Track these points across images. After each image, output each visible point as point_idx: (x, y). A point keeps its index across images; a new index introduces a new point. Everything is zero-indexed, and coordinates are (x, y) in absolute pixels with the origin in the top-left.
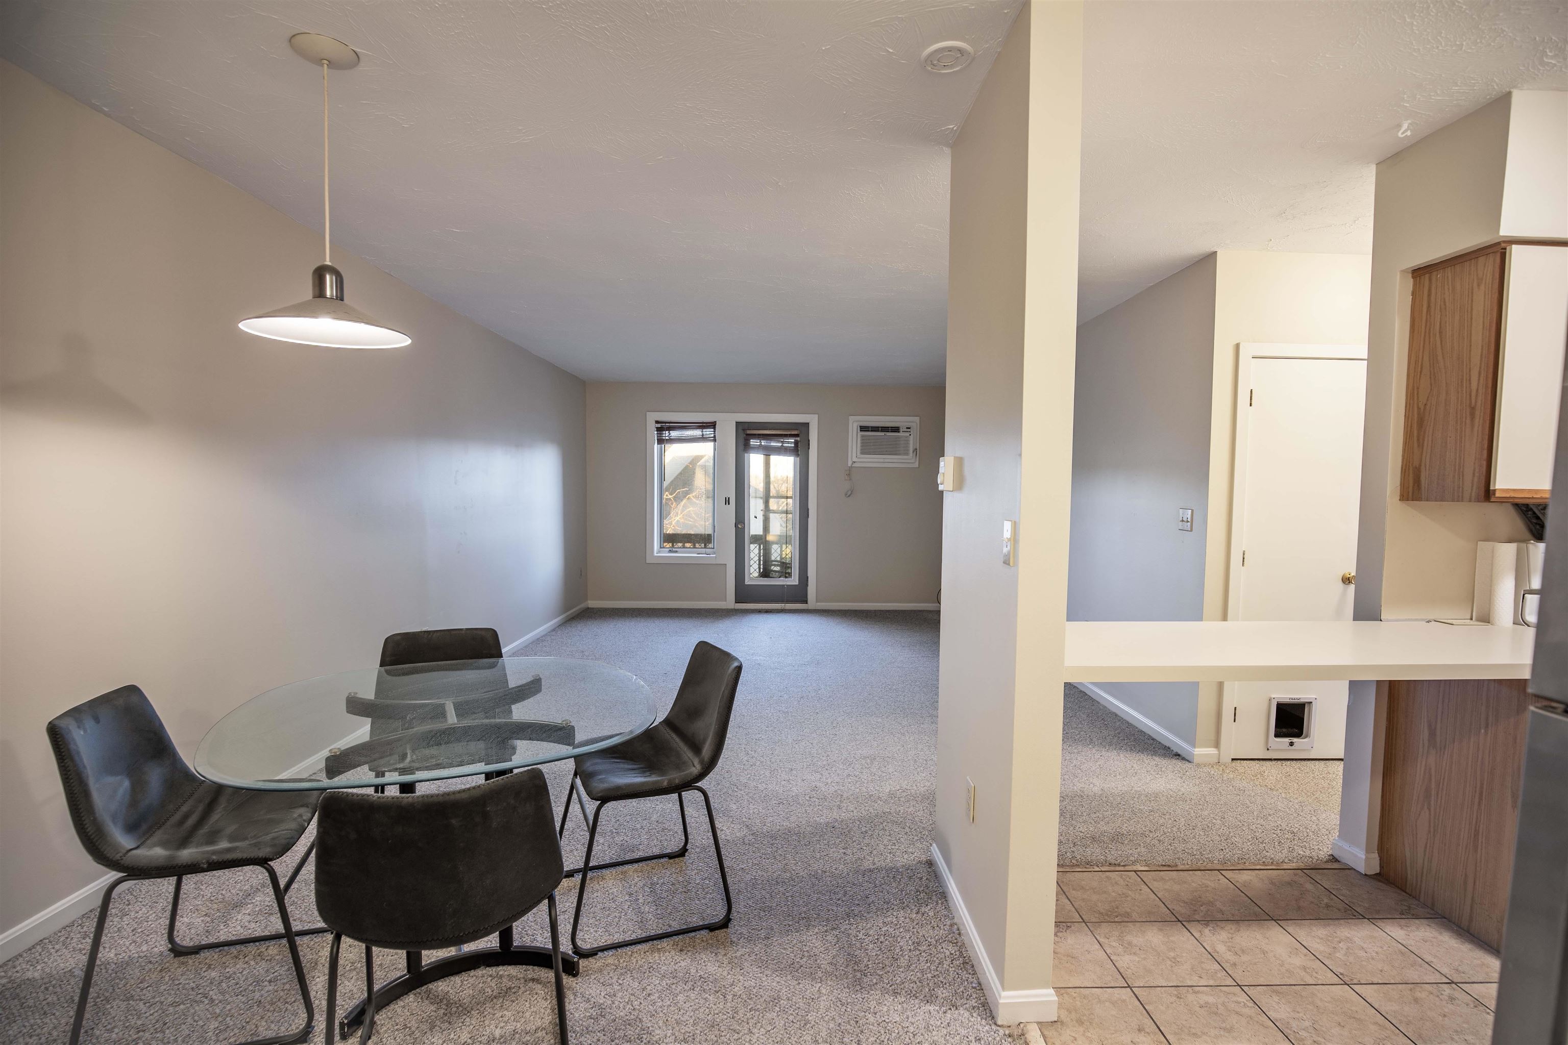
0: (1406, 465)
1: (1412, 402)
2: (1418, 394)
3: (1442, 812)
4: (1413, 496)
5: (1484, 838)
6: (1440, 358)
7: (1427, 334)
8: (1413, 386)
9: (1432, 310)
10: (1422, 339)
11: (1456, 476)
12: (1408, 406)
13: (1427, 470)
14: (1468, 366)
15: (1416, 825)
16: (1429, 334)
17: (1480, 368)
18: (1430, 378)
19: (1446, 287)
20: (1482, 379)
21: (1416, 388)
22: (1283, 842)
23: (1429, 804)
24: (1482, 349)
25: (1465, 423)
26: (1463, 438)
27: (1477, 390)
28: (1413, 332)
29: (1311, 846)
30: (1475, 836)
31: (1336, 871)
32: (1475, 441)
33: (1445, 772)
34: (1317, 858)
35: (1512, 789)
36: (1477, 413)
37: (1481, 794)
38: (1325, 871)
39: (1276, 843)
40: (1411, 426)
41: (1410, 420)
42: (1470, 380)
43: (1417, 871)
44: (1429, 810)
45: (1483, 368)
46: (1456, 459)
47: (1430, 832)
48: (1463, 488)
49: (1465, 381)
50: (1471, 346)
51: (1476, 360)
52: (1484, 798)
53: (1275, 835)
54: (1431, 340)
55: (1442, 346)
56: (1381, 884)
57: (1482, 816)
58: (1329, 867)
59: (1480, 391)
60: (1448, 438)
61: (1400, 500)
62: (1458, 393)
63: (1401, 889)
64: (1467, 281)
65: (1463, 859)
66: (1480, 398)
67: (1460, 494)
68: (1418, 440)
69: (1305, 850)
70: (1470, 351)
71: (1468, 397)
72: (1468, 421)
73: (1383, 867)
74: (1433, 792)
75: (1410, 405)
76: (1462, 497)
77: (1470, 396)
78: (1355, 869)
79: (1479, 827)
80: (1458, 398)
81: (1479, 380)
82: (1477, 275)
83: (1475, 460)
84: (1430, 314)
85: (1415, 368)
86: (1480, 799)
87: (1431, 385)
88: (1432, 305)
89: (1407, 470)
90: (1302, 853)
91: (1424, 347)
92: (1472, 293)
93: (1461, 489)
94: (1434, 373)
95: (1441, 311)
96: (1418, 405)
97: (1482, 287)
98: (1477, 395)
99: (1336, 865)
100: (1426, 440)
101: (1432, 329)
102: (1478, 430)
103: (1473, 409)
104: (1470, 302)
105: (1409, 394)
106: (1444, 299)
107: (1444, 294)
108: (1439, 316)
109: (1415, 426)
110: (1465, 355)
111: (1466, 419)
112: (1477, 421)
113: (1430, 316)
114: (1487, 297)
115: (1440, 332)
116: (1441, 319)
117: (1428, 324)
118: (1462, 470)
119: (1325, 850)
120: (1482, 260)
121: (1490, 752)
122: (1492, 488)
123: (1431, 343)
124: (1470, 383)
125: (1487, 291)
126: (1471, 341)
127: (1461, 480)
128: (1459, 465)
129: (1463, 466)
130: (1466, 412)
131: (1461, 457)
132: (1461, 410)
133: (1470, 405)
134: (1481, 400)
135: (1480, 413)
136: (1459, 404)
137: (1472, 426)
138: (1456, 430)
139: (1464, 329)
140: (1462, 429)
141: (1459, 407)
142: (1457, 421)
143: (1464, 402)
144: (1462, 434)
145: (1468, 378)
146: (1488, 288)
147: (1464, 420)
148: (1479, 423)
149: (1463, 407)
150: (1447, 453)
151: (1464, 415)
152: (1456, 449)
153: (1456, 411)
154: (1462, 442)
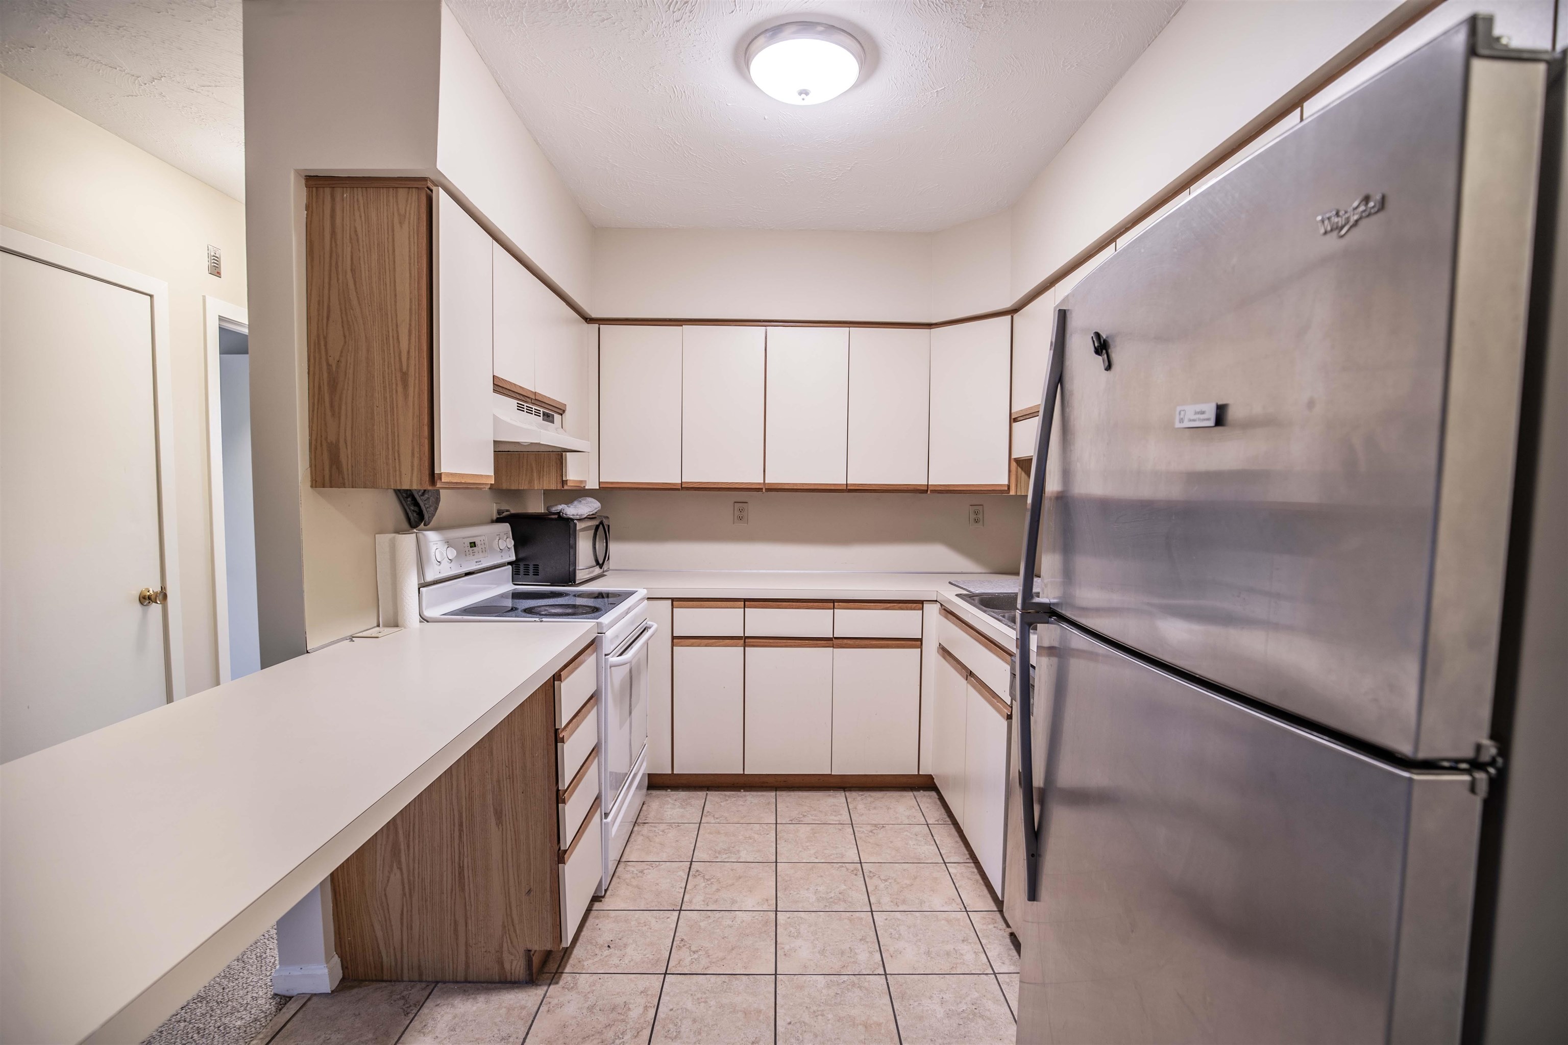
0: (316, 440)
1: (317, 355)
2: (326, 345)
3: (416, 866)
4: (331, 482)
5: (470, 871)
6: (355, 302)
7: (333, 268)
8: (318, 336)
9: (339, 236)
10: (326, 273)
11: (390, 457)
12: (312, 360)
13: (349, 447)
14: (394, 321)
15: (385, 894)
16: (337, 268)
17: (410, 325)
18: (343, 326)
19: (357, 214)
20: (413, 340)
21: (322, 337)
22: (201, 1026)
23: (399, 862)
24: (411, 302)
25: (397, 391)
26: (395, 409)
27: (408, 352)
28: (312, 260)
29: (240, 1000)
30: (460, 874)
31: (299, 1015)
32: (410, 414)
33: (414, 817)
34: (263, 1015)
35: (493, 806)
36: (411, 381)
37: (461, 825)
38: (288, 1026)
39: (196, 1036)
40: (320, 387)
41: (317, 376)
42: (398, 339)
43: (394, 949)
44: (401, 869)
45: (413, 325)
46: (387, 435)
47: (404, 894)
48: (400, 471)
49: (391, 338)
50: (396, 295)
51: (404, 315)
52: (464, 829)
53: (182, 1024)
54: (340, 277)
55: (356, 289)
56: (355, 991)
57: (465, 848)
58: (288, 1016)
59: (412, 353)
60: (375, 408)
61: (312, 486)
62: (383, 351)
63: (377, 981)
64: (385, 214)
65: (449, 906)
66: (412, 362)
67: (398, 479)
68: (332, 406)
69: (239, 1015)
70: (396, 302)
71: (397, 359)
72: (400, 389)
73: (347, 968)
74: (403, 847)
75: (315, 359)
77: (400, 359)
78: (315, 994)
79: (463, 862)
80: (384, 359)
81: (410, 340)
82: (398, 210)
83: (413, 437)
84: (336, 242)
85: (318, 310)
86: (461, 831)
87: (345, 337)
88: (338, 231)
89: (319, 447)
90: (239, 1023)
91: (330, 284)
92: (393, 231)
93: (398, 472)
94: (348, 321)
95: (351, 242)
96: (327, 360)
97: (406, 226)
98: (408, 359)
99: (292, 1007)
100: (343, 407)
101: (340, 264)
102: (414, 401)
103: (405, 376)
104: (390, 240)
105: (312, 347)
106: (355, 228)
107: (355, 221)
108: (349, 249)
109: (326, 388)
110: (389, 307)
111: (397, 385)
112: (411, 390)
113: (336, 245)
114: (412, 239)
115: (353, 270)
116: (352, 252)
117: (334, 255)
118: (396, 448)
119: (261, 993)
120: (402, 193)
121: (465, 775)
122: (436, 471)
123: (340, 281)
124: (399, 344)
125: (412, 233)
126: (395, 290)
127: (397, 461)
128: (393, 442)
129: (398, 443)
130: (396, 377)
131: (394, 432)
132: (388, 374)
133: (401, 369)
134: (415, 365)
135: (415, 380)
136: (386, 366)
137: (406, 396)
138: (385, 399)
139: (386, 272)
140: (393, 399)
141: (386, 369)
142: (385, 387)
143: (393, 364)
144: (393, 404)
145: (395, 336)
146: (414, 230)
147: (394, 387)
148: (414, 392)
149: (392, 371)
150: (375, 427)
151: (394, 381)
152: (387, 423)
153: (383, 373)
154: (393, 415)
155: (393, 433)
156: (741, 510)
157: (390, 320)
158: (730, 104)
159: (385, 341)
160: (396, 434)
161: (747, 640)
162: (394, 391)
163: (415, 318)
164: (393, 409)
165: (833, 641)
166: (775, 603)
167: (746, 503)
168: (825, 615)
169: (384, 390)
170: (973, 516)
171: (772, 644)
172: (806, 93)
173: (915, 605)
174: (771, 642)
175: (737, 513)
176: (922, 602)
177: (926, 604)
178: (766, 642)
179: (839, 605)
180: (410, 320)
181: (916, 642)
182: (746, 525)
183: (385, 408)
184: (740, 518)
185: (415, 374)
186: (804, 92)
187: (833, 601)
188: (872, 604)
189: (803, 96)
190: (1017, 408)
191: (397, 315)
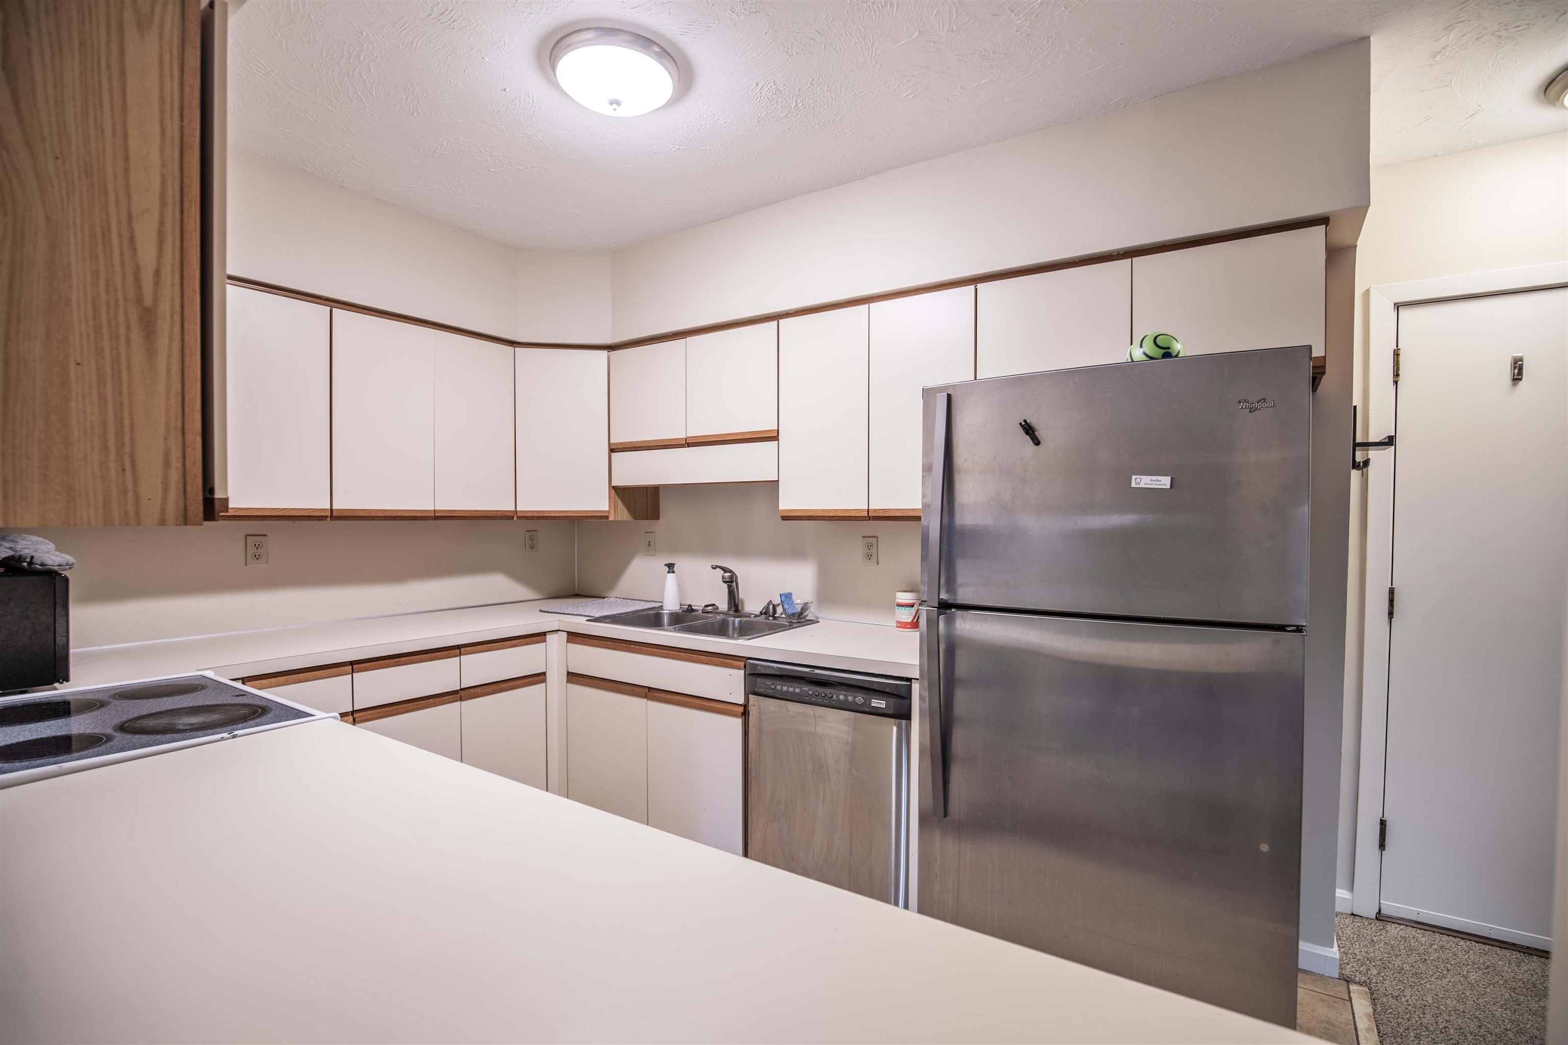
11: (112, 465)
14: (124, 206)
20: (168, 251)
25: (128, 340)
26: (124, 374)
27: (157, 272)
32: (161, 388)
42: (132, 240)
48: (137, 495)
50: (127, 159)
51: (146, 201)
59: (167, 275)
60: (72, 366)
62: (95, 257)
66: (166, 292)
67: (131, 508)
70: (127, 171)
72: (136, 336)
76: (137, 515)
77: (137, 280)
80: (95, 273)
81: (160, 250)
93: (130, 495)
98: (157, 284)
102: (169, 365)
103: (147, 315)
110: (111, 177)
111: (128, 328)
118: (127, 449)
122: (218, 495)
124: (134, 249)
125: (167, 57)
126: (126, 148)
127: (128, 473)
128: (119, 435)
129: (132, 441)
130: (126, 313)
131: (122, 418)
132: (108, 304)
133: (139, 301)
134: (173, 300)
135: (172, 327)
136: (102, 287)
137: (151, 352)
138: (99, 351)
139: (101, 106)
140: (118, 354)
141: (103, 297)
142: (98, 329)
143: (119, 287)
144: (119, 364)
145: (126, 235)
146: (171, 53)
147: (122, 330)
148: (170, 348)
149: (116, 301)
150: (73, 404)
151: (121, 318)
152: (102, 398)
153: (93, 300)
154: (121, 385)
155: (119, 421)
156: (257, 546)
157: (112, 199)
158: (487, 59)
159: (99, 239)
160: (127, 422)
161: (355, 715)
162: (122, 340)
163: (174, 213)
164: (120, 372)
165: (459, 693)
166: (392, 660)
167: (266, 535)
168: (449, 665)
169: (96, 333)
170: (528, 543)
171: (390, 713)
172: (618, 103)
173: (540, 637)
174: (388, 711)
175: (251, 550)
176: (544, 634)
177: (548, 635)
178: (381, 712)
179: (466, 650)
180: (162, 215)
181: (539, 678)
182: (266, 565)
183: (98, 369)
184: (257, 557)
185: (172, 316)
186: (615, 102)
187: (458, 647)
188: (500, 643)
189: (615, 106)
190: (616, 439)
191: (129, 197)
